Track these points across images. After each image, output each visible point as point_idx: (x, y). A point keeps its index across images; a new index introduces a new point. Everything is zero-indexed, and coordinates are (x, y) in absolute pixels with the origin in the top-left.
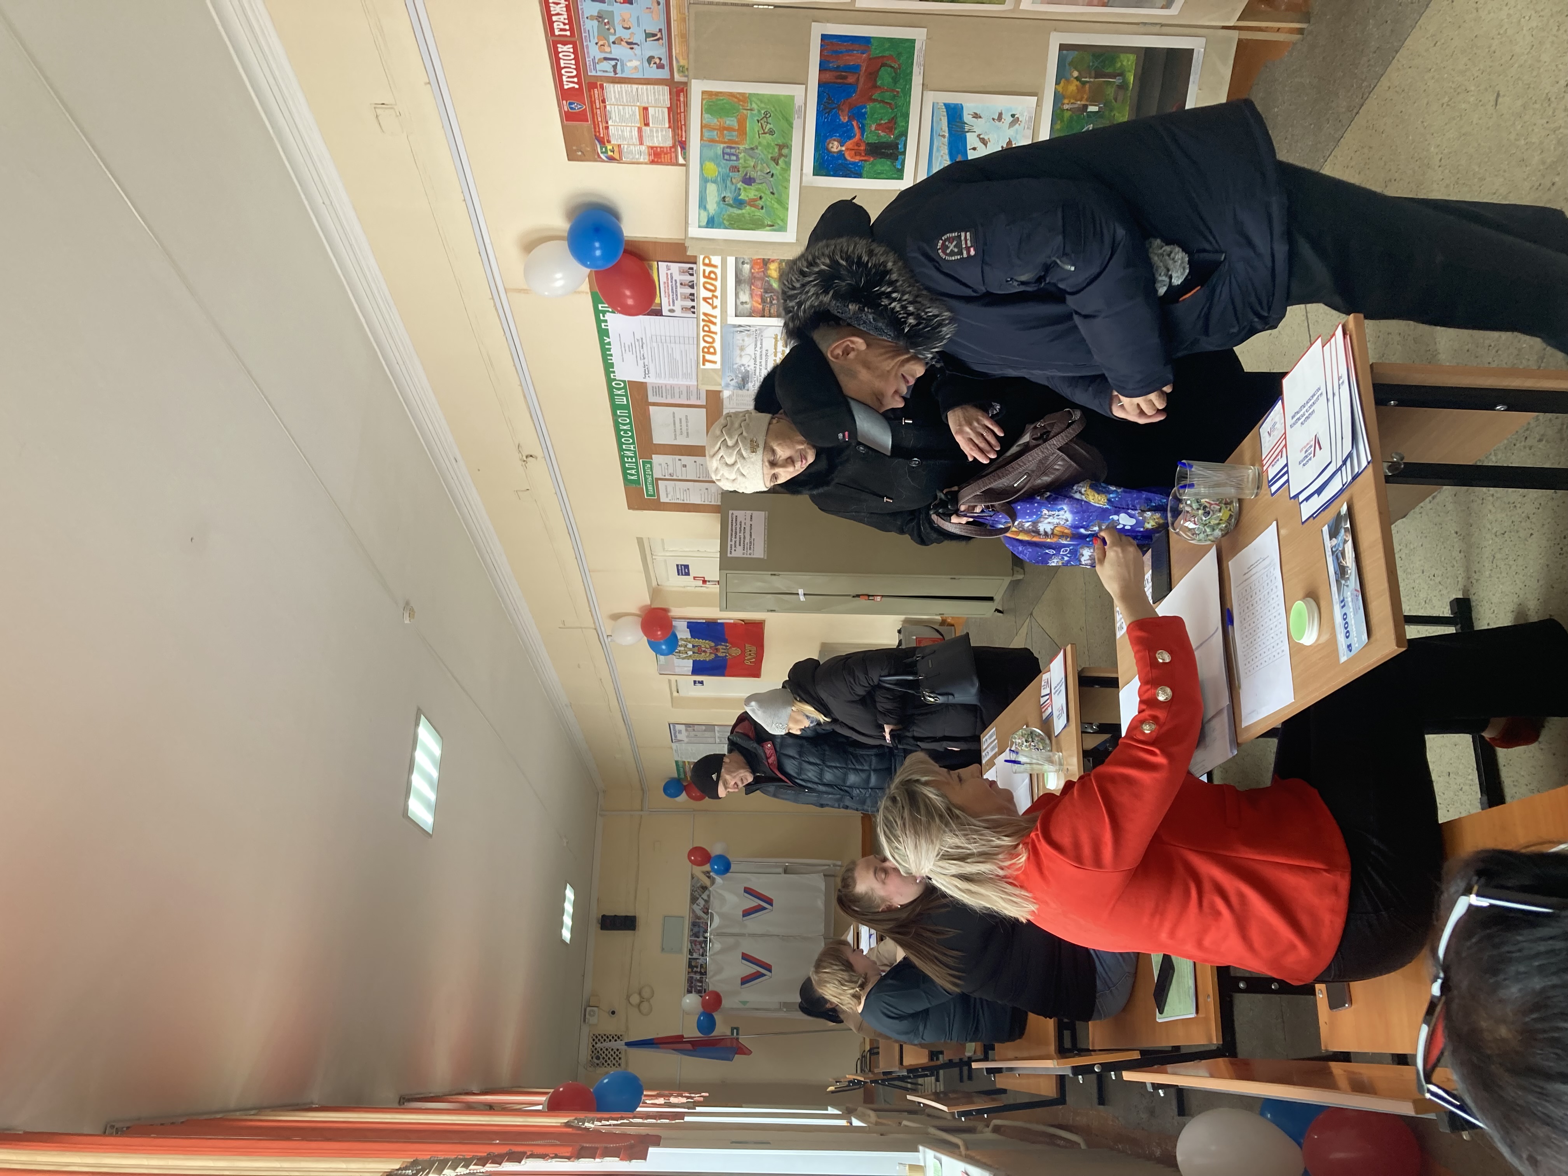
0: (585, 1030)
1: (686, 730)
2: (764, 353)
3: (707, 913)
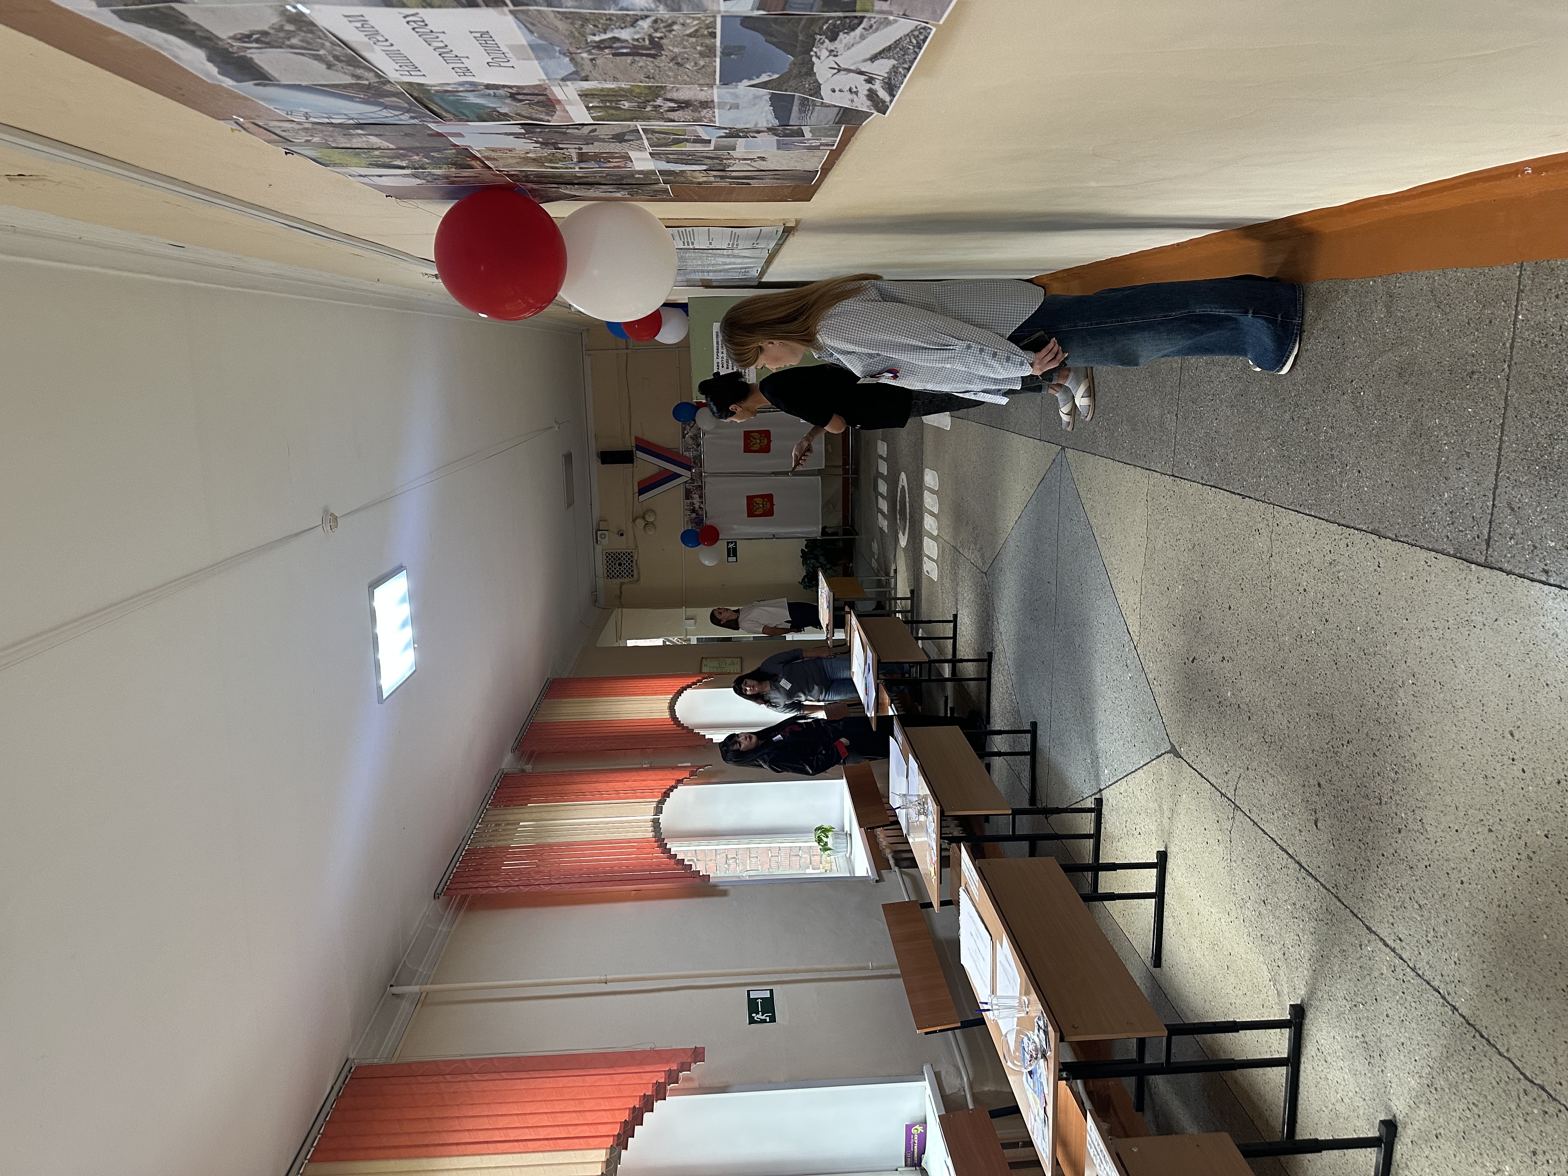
0: (599, 549)
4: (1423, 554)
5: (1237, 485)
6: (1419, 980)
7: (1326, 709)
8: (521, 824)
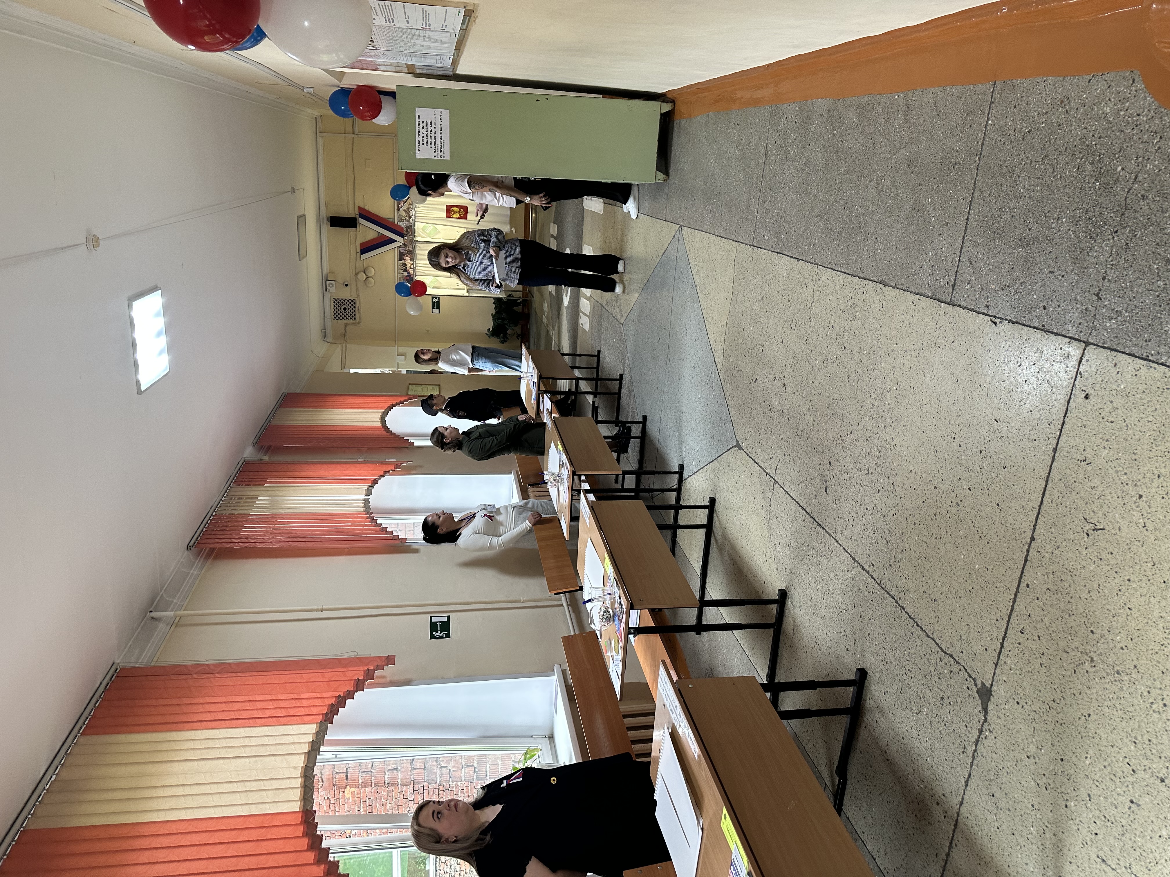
0: (327, 296)
4: (912, 297)
5: (795, 251)
6: (883, 591)
7: (839, 410)
8: (259, 498)
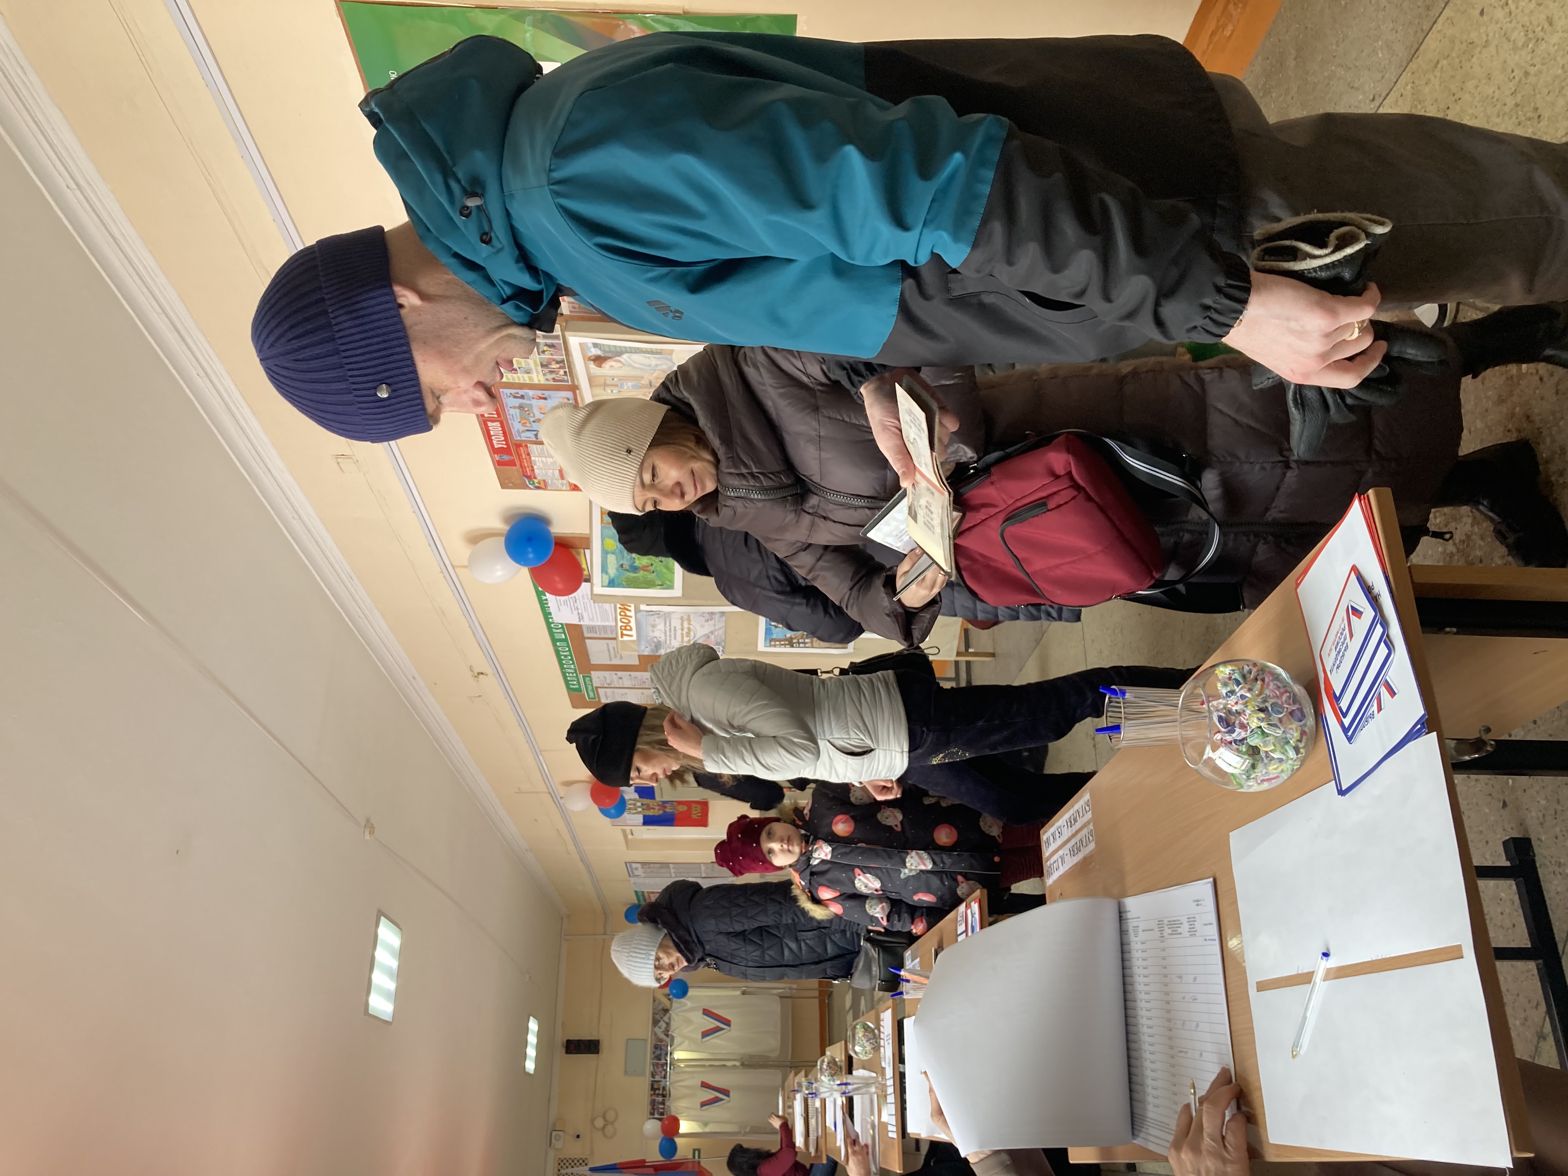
0: (552, 1154)
1: (642, 868)
2: (673, 629)
3: (667, 1036)
